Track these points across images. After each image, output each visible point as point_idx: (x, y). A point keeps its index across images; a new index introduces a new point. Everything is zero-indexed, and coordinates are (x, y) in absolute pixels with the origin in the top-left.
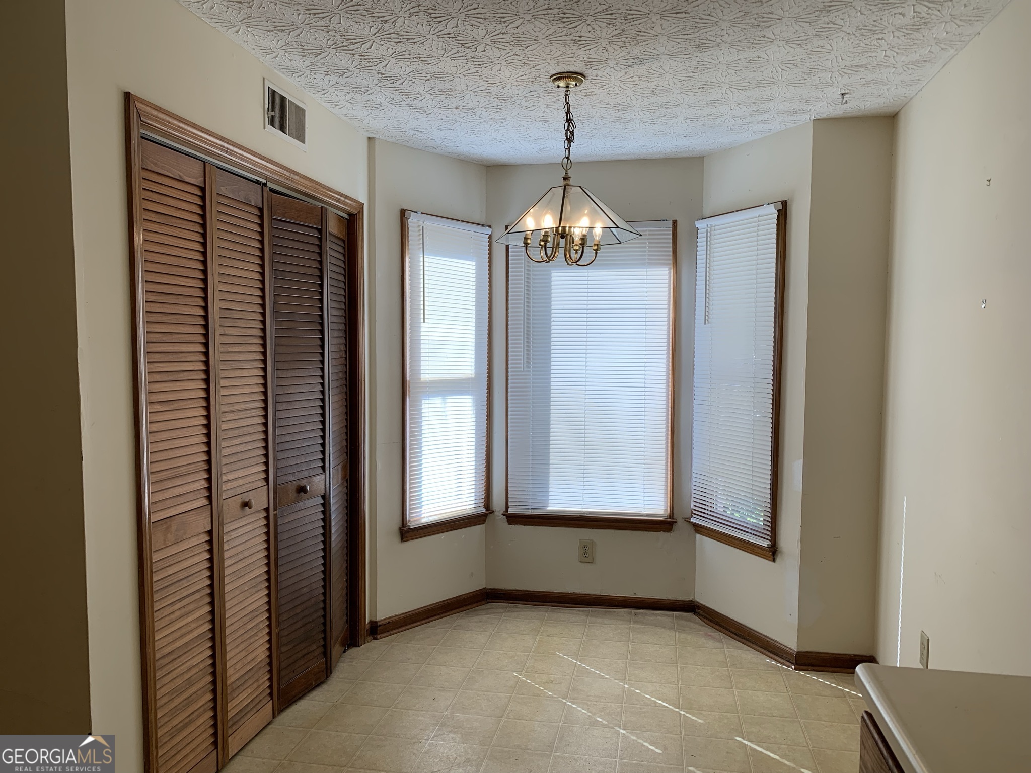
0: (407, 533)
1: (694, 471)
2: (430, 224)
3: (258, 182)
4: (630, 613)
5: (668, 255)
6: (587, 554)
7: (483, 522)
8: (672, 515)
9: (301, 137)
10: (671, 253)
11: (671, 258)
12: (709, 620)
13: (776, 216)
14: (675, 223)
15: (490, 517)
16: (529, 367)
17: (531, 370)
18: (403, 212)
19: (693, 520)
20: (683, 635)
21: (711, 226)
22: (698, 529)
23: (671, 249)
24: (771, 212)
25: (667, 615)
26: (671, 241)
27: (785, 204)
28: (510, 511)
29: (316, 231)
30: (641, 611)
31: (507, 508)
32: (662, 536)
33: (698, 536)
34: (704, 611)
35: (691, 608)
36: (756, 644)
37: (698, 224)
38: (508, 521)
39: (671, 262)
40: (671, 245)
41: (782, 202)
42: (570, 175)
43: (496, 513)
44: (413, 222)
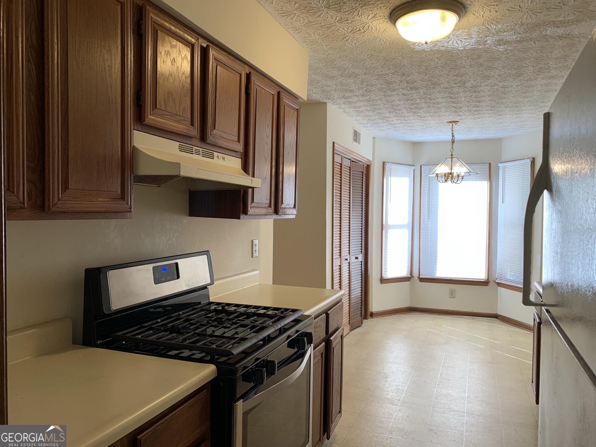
0: (383, 281)
1: (497, 261)
2: (393, 166)
3: (349, 159)
4: (470, 318)
5: (487, 177)
6: (452, 294)
7: (409, 281)
8: (488, 279)
9: (359, 143)
10: (488, 176)
11: (488, 177)
12: (503, 320)
13: (530, 163)
14: (490, 164)
15: (412, 279)
16: (429, 220)
17: (430, 221)
18: (384, 163)
19: (497, 281)
20: (492, 324)
21: (505, 166)
22: (499, 284)
23: (488, 174)
24: (529, 162)
25: (486, 319)
26: (488, 171)
27: (534, 159)
28: (421, 277)
29: (361, 173)
30: (475, 317)
31: (419, 275)
32: (484, 288)
33: (499, 288)
34: (501, 318)
35: (496, 316)
36: (522, 327)
37: (500, 165)
38: (419, 281)
39: (488, 179)
40: (488, 173)
41: (533, 158)
42: (453, 154)
43: (415, 277)
44: (387, 166)
